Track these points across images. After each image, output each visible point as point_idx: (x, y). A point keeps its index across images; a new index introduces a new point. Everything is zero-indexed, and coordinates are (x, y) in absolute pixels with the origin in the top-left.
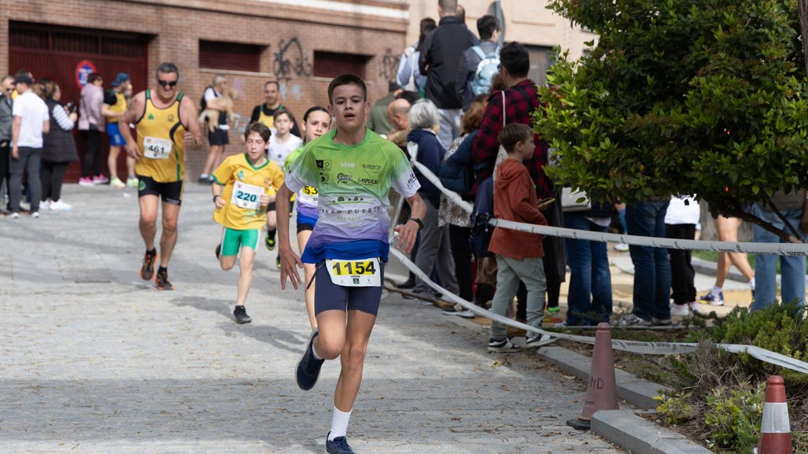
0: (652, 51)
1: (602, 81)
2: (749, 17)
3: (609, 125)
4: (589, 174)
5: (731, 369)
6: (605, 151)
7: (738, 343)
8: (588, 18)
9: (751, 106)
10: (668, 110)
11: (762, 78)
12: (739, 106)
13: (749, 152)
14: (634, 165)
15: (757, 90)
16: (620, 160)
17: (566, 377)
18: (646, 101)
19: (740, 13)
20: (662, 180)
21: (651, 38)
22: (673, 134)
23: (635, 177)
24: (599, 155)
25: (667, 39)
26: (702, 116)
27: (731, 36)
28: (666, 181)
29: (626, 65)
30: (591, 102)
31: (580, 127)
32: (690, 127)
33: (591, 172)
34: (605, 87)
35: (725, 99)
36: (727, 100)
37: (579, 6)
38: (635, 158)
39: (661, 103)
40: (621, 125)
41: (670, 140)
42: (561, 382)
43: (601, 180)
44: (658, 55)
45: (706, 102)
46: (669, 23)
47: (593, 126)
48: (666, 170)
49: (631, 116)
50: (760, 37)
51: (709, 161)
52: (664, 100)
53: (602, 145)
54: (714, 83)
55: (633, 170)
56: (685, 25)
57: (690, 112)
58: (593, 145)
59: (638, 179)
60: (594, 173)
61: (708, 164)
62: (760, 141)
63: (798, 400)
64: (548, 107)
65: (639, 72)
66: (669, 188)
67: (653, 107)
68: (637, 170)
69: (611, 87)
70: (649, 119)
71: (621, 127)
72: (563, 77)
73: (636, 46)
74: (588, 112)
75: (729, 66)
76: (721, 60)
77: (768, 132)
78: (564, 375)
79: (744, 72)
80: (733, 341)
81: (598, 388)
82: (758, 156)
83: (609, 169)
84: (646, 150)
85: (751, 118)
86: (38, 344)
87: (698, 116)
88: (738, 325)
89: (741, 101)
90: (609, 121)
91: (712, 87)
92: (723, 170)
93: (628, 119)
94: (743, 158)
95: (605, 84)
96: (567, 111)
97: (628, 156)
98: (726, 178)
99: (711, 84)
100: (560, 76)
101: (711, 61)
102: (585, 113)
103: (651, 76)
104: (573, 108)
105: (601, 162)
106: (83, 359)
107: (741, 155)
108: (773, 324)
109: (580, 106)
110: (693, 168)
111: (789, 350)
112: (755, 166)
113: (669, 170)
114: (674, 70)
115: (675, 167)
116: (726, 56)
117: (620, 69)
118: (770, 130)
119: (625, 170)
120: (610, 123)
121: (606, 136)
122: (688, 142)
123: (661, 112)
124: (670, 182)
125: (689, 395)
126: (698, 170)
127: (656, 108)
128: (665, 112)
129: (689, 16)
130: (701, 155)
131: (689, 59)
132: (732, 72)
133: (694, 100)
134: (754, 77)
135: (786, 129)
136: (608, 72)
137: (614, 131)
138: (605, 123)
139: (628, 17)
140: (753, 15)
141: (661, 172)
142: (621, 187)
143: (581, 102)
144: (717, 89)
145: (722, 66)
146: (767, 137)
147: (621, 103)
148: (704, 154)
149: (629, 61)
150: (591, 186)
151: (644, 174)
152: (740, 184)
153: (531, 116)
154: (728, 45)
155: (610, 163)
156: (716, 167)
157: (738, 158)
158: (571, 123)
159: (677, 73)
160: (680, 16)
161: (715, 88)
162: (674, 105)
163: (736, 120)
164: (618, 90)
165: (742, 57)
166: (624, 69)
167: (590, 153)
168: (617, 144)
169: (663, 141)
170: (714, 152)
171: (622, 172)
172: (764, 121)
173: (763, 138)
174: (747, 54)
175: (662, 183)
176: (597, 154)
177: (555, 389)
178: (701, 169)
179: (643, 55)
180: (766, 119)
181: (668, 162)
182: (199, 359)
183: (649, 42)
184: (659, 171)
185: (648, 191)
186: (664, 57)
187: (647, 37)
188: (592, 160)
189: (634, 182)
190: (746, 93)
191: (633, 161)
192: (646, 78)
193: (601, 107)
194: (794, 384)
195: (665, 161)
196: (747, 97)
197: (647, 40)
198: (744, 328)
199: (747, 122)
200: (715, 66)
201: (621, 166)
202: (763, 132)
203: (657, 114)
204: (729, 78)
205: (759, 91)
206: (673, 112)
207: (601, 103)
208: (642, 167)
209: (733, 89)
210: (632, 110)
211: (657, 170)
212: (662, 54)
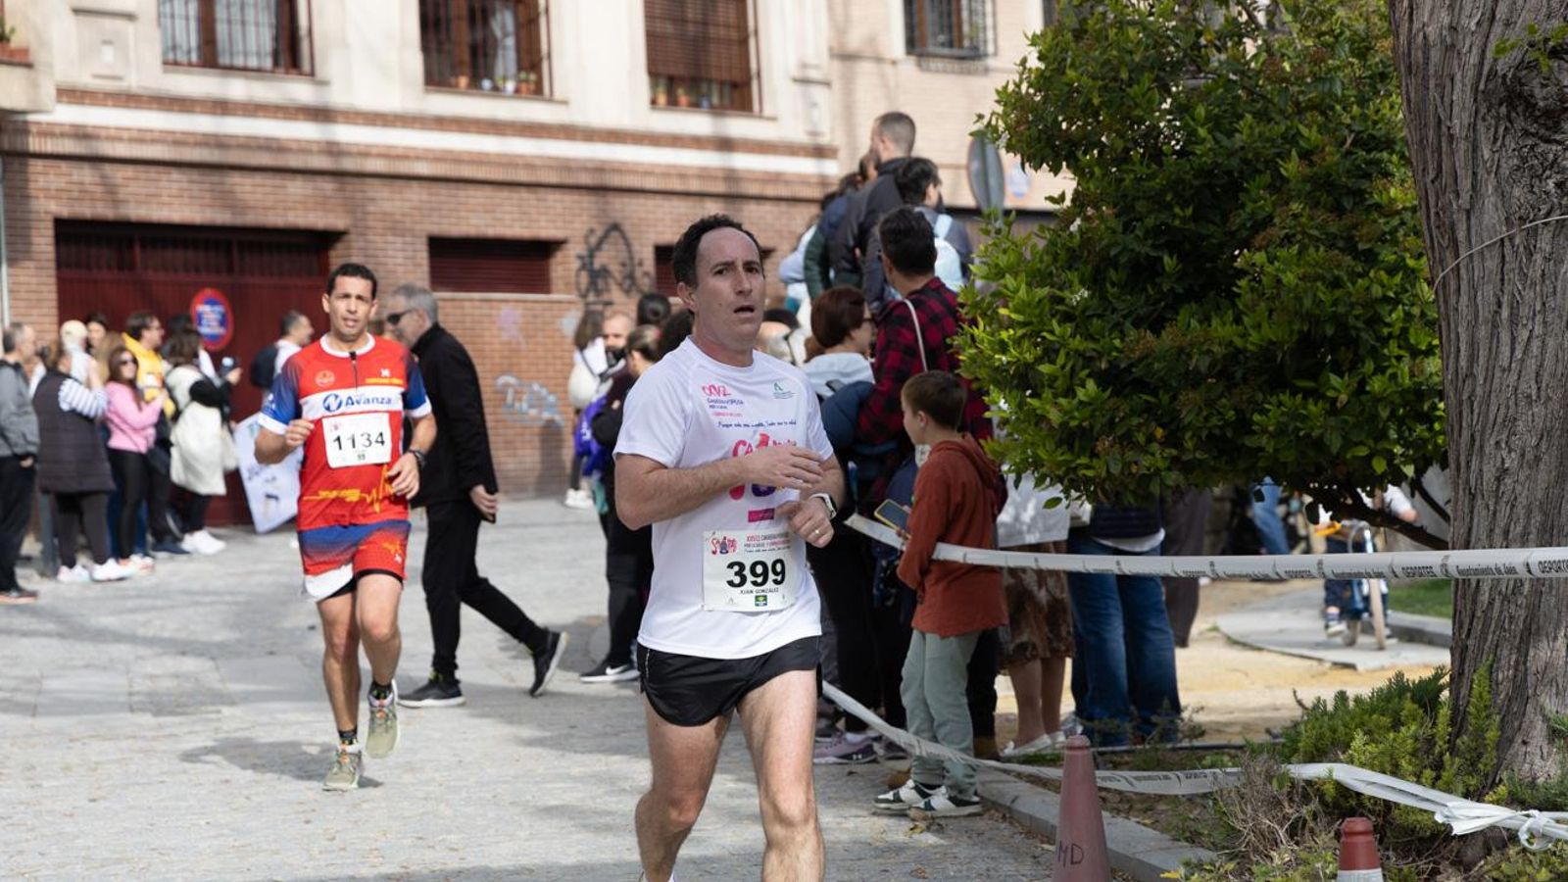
0: (1169, 207)
1: (1077, 270)
2: (1351, 131)
3: (1094, 354)
4: (1060, 451)
5: (1305, 811)
6: (1090, 404)
7: (1321, 762)
8: (1048, 151)
9: (1357, 303)
10: (1206, 320)
11: (1376, 250)
12: (1335, 303)
13: (1361, 389)
14: (1144, 429)
15: (1369, 272)
16: (1117, 420)
17: (1046, 846)
18: (1163, 304)
19: (1332, 125)
20: (1198, 455)
21: (1164, 182)
22: (1212, 366)
23: (1147, 452)
24: (1076, 414)
25: (1196, 183)
26: (1265, 325)
27: (1315, 169)
28: (1206, 456)
29: (1120, 237)
30: (1057, 312)
31: (1039, 360)
32: (1246, 350)
33: (1065, 447)
34: (1082, 283)
35: (1305, 291)
36: (1310, 294)
37: (1029, 129)
38: (1145, 416)
39: (1194, 306)
40: (1114, 354)
41: (1208, 376)
42: (1035, 857)
43: (1084, 460)
44: (1181, 214)
45: (1272, 299)
46: (1198, 152)
47: (1061, 360)
48: (1204, 434)
49: (1132, 334)
50: (1373, 169)
51: (1283, 413)
52: (1198, 299)
53: (1081, 394)
54: (1283, 263)
55: (1141, 438)
56: (1231, 154)
57: (1246, 319)
58: (1065, 396)
59: (1153, 455)
60: (1071, 448)
61: (1282, 419)
62: (1380, 370)
63: (1431, 865)
64: (977, 327)
65: (1145, 249)
66: (1215, 470)
67: (1178, 314)
68: (1151, 439)
69: (1095, 282)
70: (1169, 337)
71: (1116, 358)
72: (1002, 265)
73: (1138, 198)
74: (1052, 332)
75: (1312, 227)
76: (1295, 216)
77: (1397, 351)
78: (1043, 842)
79: (1342, 238)
80: (1312, 758)
81: (1072, 863)
82: (1378, 399)
83: (1097, 440)
84: (1165, 398)
85: (1360, 325)
86: (43, 836)
87: (1258, 327)
88: (1321, 727)
89: (1338, 293)
90: (1092, 345)
91: (1278, 270)
92: (1312, 429)
93: (1127, 339)
94: (1348, 402)
95: (1083, 274)
96: (1011, 332)
97: (1133, 412)
98: (1319, 444)
99: (1276, 264)
100: (997, 265)
101: (1277, 220)
102: (1044, 334)
103: (1171, 257)
104: (1024, 324)
105: (1079, 426)
106: (119, 861)
107: (1343, 398)
108: (1386, 720)
109: (1035, 320)
110: (1255, 428)
111: (1410, 768)
112: (1375, 417)
113: (1210, 436)
114: (1214, 241)
115: (1221, 428)
116: (1304, 209)
117: (1109, 247)
118: (1400, 347)
119: (1127, 440)
120: (1094, 350)
121: (1089, 376)
122: (1245, 379)
123: (1194, 323)
124: (1215, 458)
125: (1231, 866)
126: (1264, 431)
127: (1182, 316)
128: (1200, 322)
129: (1237, 135)
130: (1270, 403)
131: (1238, 219)
132: (1318, 239)
133: (1249, 296)
134: (1361, 246)
135: (1430, 344)
136: (1089, 252)
137: (1103, 365)
138: (1084, 351)
139: (1120, 144)
140: (1356, 128)
141: (1195, 439)
142: (1122, 473)
143: (1037, 311)
144: (1288, 273)
145: (1299, 229)
146: (1394, 361)
147: (1114, 311)
148: (1274, 399)
149: (1127, 228)
150: (1067, 473)
151: (1165, 443)
152: (1348, 456)
153: (951, 346)
154: (1308, 187)
155: (1097, 428)
156: (1298, 424)
157: (1339, 405)
158: (1021, 353)
159: (1221, 246)
160: (1220, 136)
161: (1284, 272)
162: (1219, 308)
163: (1330, 331)
164: (1108, 285)
165: (1339, 210)
166: (1116, 244)
167: (1060, 411)
168: (1109, 391)
169: (1194, 380)
170: (1294, 394)
171: (1121, 444)
172: (1386, 331)
173: (1386, 364)
174: (1347, 204)
175: (1199, 460)
176: (1071, 412)
177: (1017, 871)
178: (1271, 428)
179: (1153, 216)
180: (1388, 325)
181: (1206, 419)
182: (344, 849)
183: (1163, 192)
184: (1191, 438)
185: (1173, 478)
186: (1195, 218)
187: (1158, 181)
188: (1064, 425)
189: (1146, 461)
190: (1345, 278)
191: (1142, 421)
192: (1161, 259)
193: (1078, 319)
194: (1421, 834)
195: (1201, 419)
196: (1349, 284)
197: (1158, 187)
198: (1334, 731)
199: (1353, 333)
200: (1284, 228)
201: (1120, 431)
202: (1386, 351)
203: (1186, 326)
204: (1312, 250)
205: (1372, 274)
206: (1215, 322)
207: (1077, 313)
208: (1159, 432)
209: (1321, 271)
210: (1136, 325)
211: (1188, 435)
212: (1189, 211)
